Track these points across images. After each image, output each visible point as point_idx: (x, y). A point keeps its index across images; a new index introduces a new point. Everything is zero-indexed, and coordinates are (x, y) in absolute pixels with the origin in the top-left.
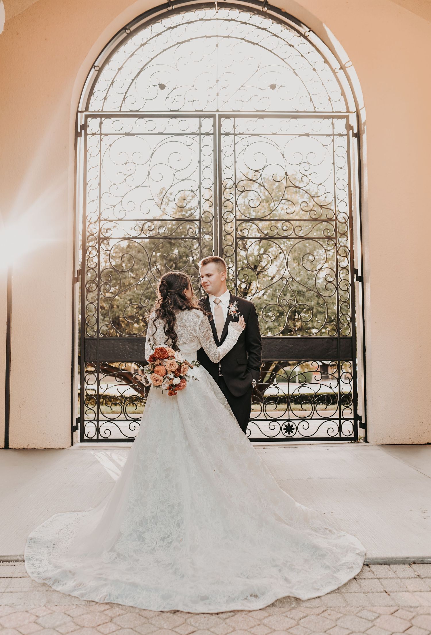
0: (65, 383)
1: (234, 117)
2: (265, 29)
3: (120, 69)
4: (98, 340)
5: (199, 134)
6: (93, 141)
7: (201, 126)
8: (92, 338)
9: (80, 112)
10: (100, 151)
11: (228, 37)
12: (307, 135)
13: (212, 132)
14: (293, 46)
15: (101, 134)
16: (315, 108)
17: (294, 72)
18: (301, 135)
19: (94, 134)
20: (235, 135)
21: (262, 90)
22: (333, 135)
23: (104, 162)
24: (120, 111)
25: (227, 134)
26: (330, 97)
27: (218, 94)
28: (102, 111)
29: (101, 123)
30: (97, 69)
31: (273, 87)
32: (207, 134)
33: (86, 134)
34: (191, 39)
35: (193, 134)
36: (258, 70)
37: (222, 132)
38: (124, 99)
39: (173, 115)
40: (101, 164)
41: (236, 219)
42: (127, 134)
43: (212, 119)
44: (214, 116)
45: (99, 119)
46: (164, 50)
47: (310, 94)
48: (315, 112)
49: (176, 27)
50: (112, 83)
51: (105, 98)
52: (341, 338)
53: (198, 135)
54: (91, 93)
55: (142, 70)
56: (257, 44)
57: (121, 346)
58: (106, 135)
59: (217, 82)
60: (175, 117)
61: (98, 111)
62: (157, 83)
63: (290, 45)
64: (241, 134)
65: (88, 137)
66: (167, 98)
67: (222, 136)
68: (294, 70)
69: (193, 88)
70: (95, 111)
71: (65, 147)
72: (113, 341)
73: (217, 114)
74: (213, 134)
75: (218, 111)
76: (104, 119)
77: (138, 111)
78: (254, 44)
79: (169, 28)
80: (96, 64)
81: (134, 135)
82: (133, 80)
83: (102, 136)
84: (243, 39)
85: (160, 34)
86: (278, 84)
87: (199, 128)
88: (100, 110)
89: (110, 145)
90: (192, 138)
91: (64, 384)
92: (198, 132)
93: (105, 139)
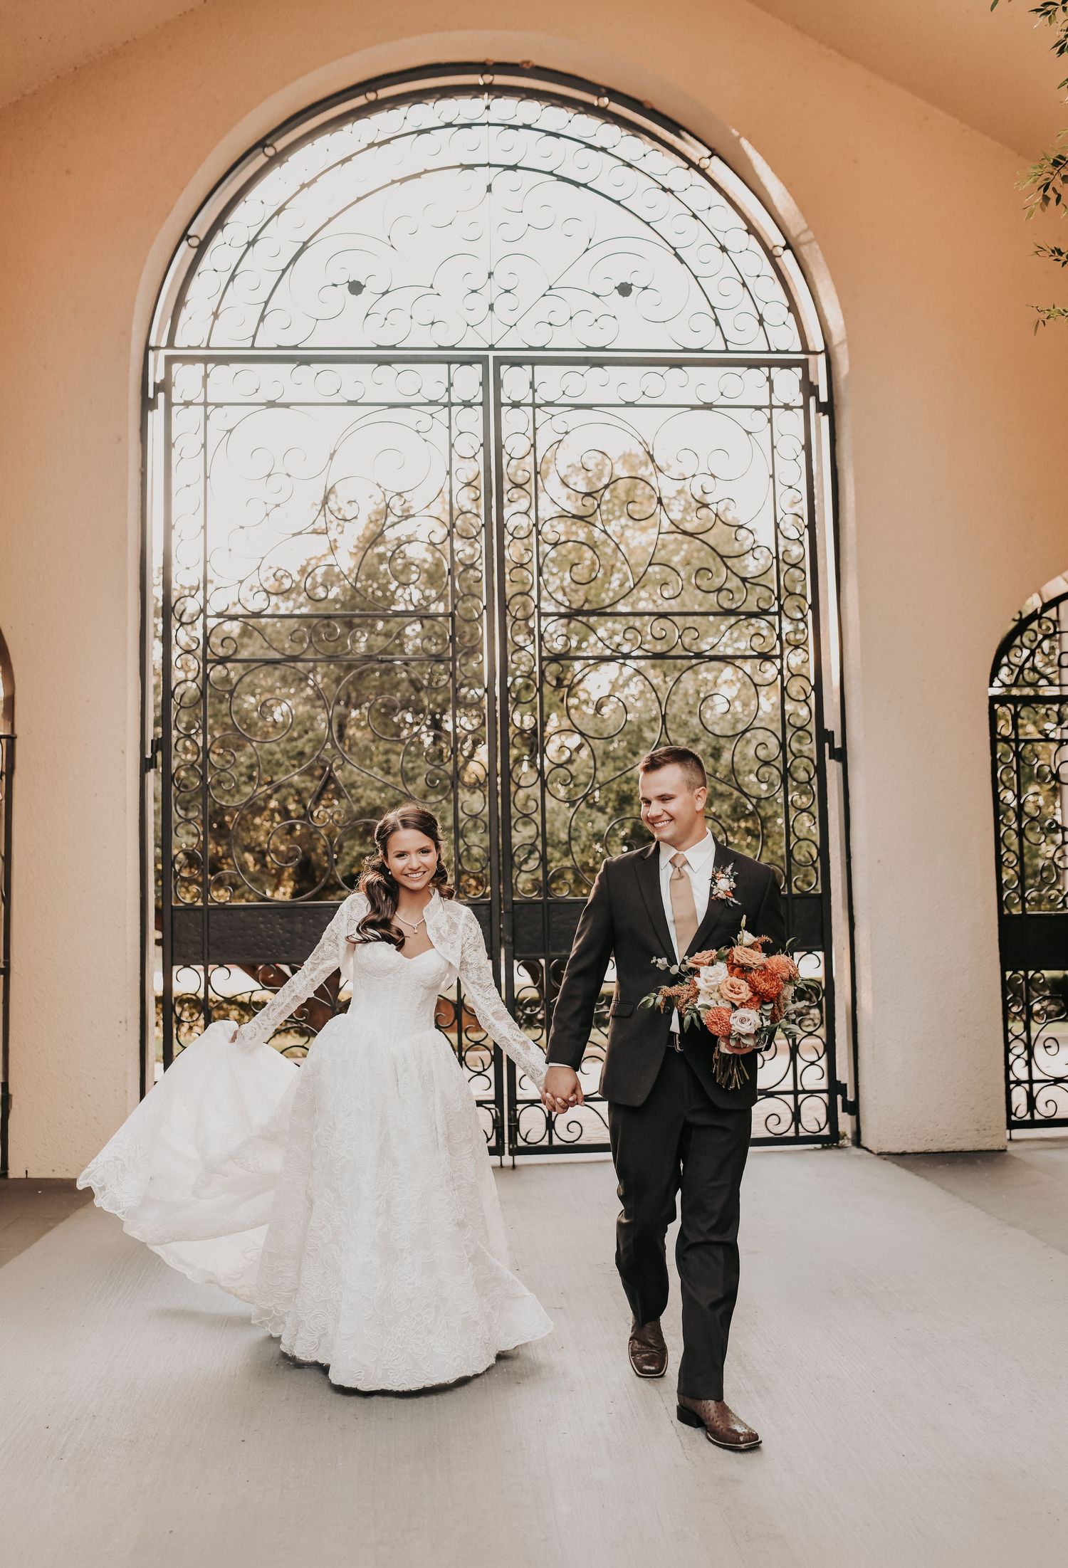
0: (126, 1022)
1: (533, 362)
2: (604, 150)
3: (251, 244)
4: (206, 910)
5: (449, 405)
6: (185, 420)
7: (451, 385)
8: (190, 908)
9: (154, 349)
10: (204, 446)
11: (514, 168)
12: (708, 406)
13: (479, 399)
14: (672, 192)
15: (206, 404)
16: (726, 341)
17: (676, 255)
18: (693, 407)
19: (187, 404)
20: (535, 406)
21: (598, 296)
22: (771, 407)
23: (213, 473)
24: (253, 347)
25: (516, 405)
26: (761, 316)
27: (491, 307)
28: (208, 347)
29: (206, 376)
30: (195, 242)
31: (625, 290)
32: (467, 404)
33: (169, 405)
34: (426, 171)
35: (432, 403)
36: (587, 249)
37: (504, 400)
38: (262, 318)
39: (384, 358)
40: (206, 477)
41: (539, 612)
42: (271, 404)
43: (479, 367)
44: (483, 361)
45: (200, 366)
46: (359, 199)
47: (713, 308)
48: (727, 351)
49: (387, 141)
50: (232, 278)
51: (216, 315)
52: (796, 896)
53: (445, 406)
54: (180, 302)
55: (305, 246)
56: (585, 186)
57: (262, 926)
58: (218, 405)
59: (489, 277)
60: (387, 361)
61: (199, 347)
62: (342, 278)
63: (664, 189)
64: (550, 404)
65: (175, 409)
66: (368, 315)
67: (504, 409)
68: (674, 249)
69: (431, 291)
70: (189, 348)
71: (120, 439)
72: (242, 914)
73: (491, 354)
74: (481, 404)
75: (491, 348)
76: (213, 365)
77: (296, 347)
78: (577, 184)
79: (371, 145)
80: (190, 232)
81: (287, 405)
82: (284, 271)
83: (210, 408)
84: (551, 173)
85: (348, 159)
86: (638, 281)
87: (448, 390)
88: (204, 345)
89: (230, 431)
90: (431, 415)
91: (124, 1023)
92: (445, 400)
93: (216, 414)
